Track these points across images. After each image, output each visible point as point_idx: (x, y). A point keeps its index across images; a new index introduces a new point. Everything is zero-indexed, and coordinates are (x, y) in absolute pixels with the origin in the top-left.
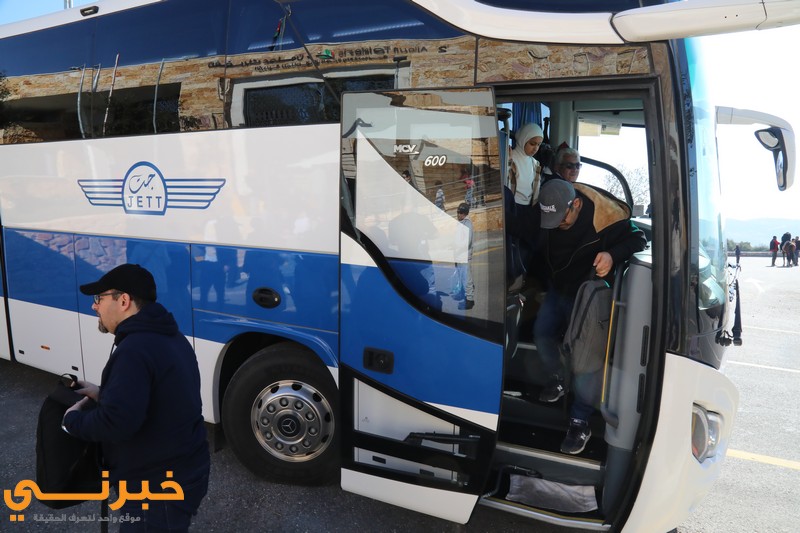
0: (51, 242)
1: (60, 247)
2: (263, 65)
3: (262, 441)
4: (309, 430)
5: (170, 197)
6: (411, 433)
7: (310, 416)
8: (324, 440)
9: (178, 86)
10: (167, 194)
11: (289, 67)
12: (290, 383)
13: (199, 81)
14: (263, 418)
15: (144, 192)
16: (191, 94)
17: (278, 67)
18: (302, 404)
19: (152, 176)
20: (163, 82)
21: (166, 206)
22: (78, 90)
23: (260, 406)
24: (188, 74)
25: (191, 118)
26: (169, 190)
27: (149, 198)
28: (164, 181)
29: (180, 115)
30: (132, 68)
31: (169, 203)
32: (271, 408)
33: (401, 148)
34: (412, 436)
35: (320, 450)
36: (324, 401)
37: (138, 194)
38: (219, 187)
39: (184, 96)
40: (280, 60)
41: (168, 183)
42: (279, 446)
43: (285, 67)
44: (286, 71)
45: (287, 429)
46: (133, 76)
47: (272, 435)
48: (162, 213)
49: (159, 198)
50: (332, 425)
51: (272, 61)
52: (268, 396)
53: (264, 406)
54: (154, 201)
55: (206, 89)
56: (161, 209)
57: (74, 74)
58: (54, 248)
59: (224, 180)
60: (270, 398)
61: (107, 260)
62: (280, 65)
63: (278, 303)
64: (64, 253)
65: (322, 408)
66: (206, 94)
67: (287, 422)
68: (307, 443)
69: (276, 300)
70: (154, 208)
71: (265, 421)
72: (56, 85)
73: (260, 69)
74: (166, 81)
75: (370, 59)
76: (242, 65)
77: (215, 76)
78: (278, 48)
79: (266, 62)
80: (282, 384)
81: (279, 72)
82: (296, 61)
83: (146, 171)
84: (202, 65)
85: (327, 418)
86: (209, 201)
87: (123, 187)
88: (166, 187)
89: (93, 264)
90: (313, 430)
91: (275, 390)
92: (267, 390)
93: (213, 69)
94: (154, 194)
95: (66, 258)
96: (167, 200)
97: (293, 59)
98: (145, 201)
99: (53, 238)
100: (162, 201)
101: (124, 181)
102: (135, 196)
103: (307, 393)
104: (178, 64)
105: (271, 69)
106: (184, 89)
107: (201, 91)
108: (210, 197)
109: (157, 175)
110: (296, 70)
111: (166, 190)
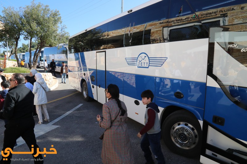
0: (116, 74)
1: (118, 76)
2: (175, 22)
3: (173, 140)
4: (189, 139)
5: (150, 63)
6: (229, 148)
7: (190, 135)
8: (194, 143)
9: (150, 30)
10: (149, 62)
11: (184, 21)
12: (184, 123)
13: (156, 28)
14: (174, 133)
15: (143, 61)
16: (154, 32)
17: (181, 22)
18: (188, 131)
19: (145, 57)
20: (146, 29)
21: (149, 66)
22: (124, 34)
23: (174, 129)
24: (153, 27)
25: (154, 39)
26: (150, 61)
27: (144, 63)
28: (149, 58)
29: (151, 38)
30: (138, 26)
31: (150, 65)
32: (177, 130)
33: (231, 46)
34: (229, 149)
35: (193, 146)
36: (195, 131)
37: (141, 62)
38: (165, 60)
39: (152, 33)
40: (181, 20)
41: (150, 59)
42: (179, 143)
43: (183, 22)
44: (183, 23)
45: (182, 138)
46: (138, 28)
47: (177, 139)
48: (148, 68)
49: (147, 63)
50: (197, 139)
51: (179, 20)
52: (176, 126)
53: (175, 129)
54: (146, 64)
55: (159, 30)
56: (148, 66)
57: (123, 29)
58: (117, 76)
59: (167, 58)
60: (177, 127)
61: (130, 80)
62: (182, 21)
63: (182, 97)
64: (119, 78)
65: (194, 133)
66: (158, 32)
67: (182, 136)
68: (188, 144)
69: (182, 96)
70: (146, 66)
71: (175, 134)
72: (119, 33)
73: (174, 23)
74: (147, 29)
75: (212, 16)
76: (166, 22)
77: (161, 26)
78: (181, 16)
79: (177, 20)
80: (181, 123)
81: (181, 23)
82: (187, 20)
83: (144, 55)
84: (158, 23)
85: (196, 136)
86: (162, 64)
87: (137, 60)
88: (149, 60)
89: (126, 81)
90: (191, 140)
91: (179, 125)
92: (177, 124)
93: (161, 24)
94: (146, 62)
95: (120, 79)
96: (149, 64)
97: (186, 19)
98: (143, 64)
99: (116, 73)
100: (148, 64)
101: (137, 58)
102: (140, 62)
103: (189, 127)
104: (150, 24)
105: (178, 23)
106: (152, 31)
107: (157, 31)
108: (162, 63)
109: (147, 56)
110: (187, 22)
111: (149, 61)
